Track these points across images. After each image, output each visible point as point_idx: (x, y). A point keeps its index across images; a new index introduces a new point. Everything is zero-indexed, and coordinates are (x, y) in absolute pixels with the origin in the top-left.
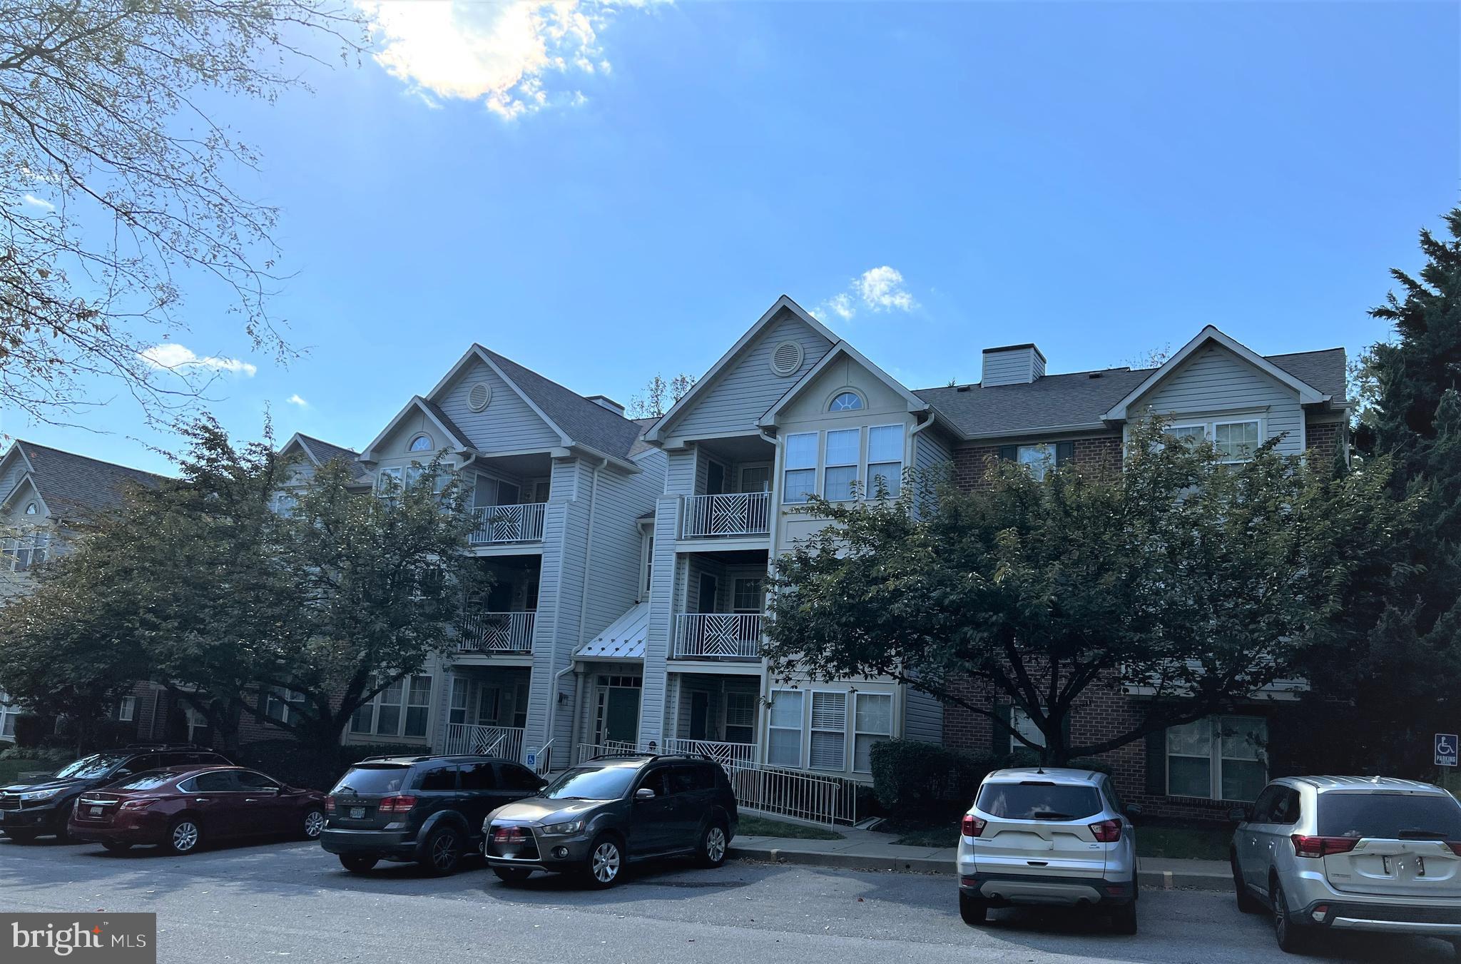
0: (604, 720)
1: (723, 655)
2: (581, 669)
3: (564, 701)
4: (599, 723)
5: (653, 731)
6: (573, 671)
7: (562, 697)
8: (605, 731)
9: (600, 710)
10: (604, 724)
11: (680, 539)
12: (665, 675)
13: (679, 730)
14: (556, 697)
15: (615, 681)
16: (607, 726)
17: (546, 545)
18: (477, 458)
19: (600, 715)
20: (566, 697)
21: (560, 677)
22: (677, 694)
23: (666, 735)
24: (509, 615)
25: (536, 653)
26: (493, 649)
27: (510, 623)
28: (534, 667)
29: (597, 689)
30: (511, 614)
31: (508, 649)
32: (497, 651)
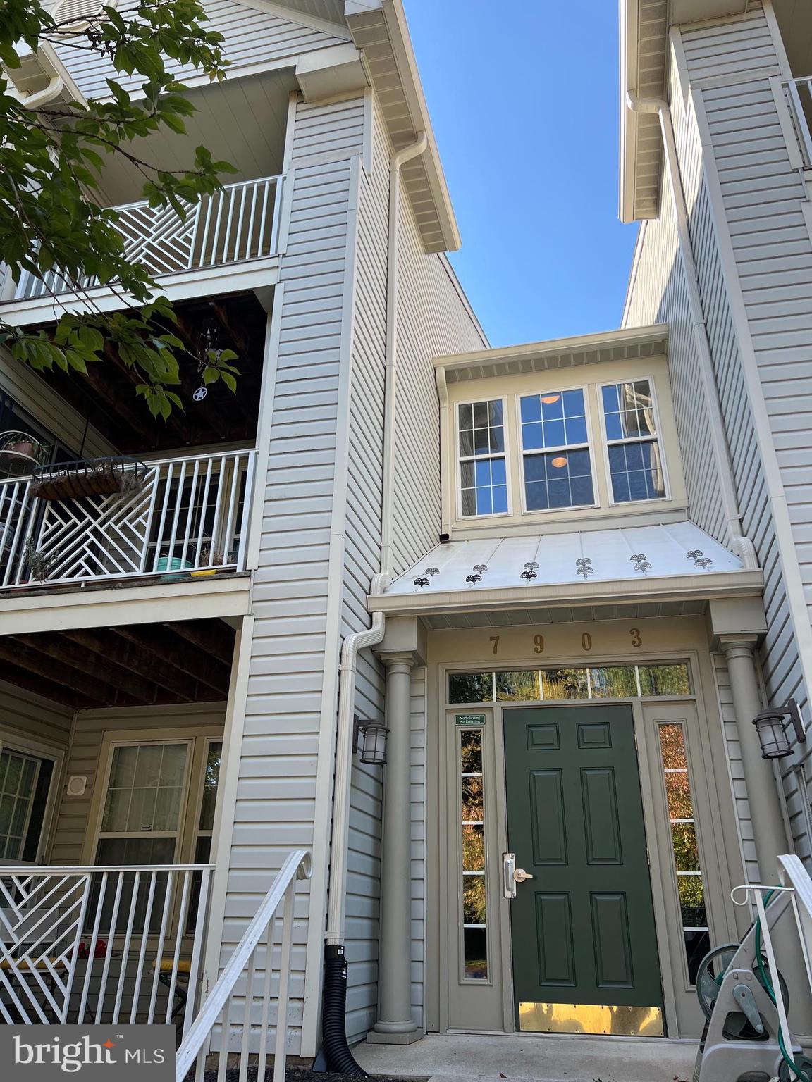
2: (398, 642)
6: (375, 649)
8: (505, 865)
10: (496, 839)
17: (289, 262)
24: (147, 470)
25: (261, 569)
26: (76, 578)
27: (150, 490)
28: (253, 618)
29: (451, 718)
30: (155, 466)
31: (139, 572)
32: (87, 583)
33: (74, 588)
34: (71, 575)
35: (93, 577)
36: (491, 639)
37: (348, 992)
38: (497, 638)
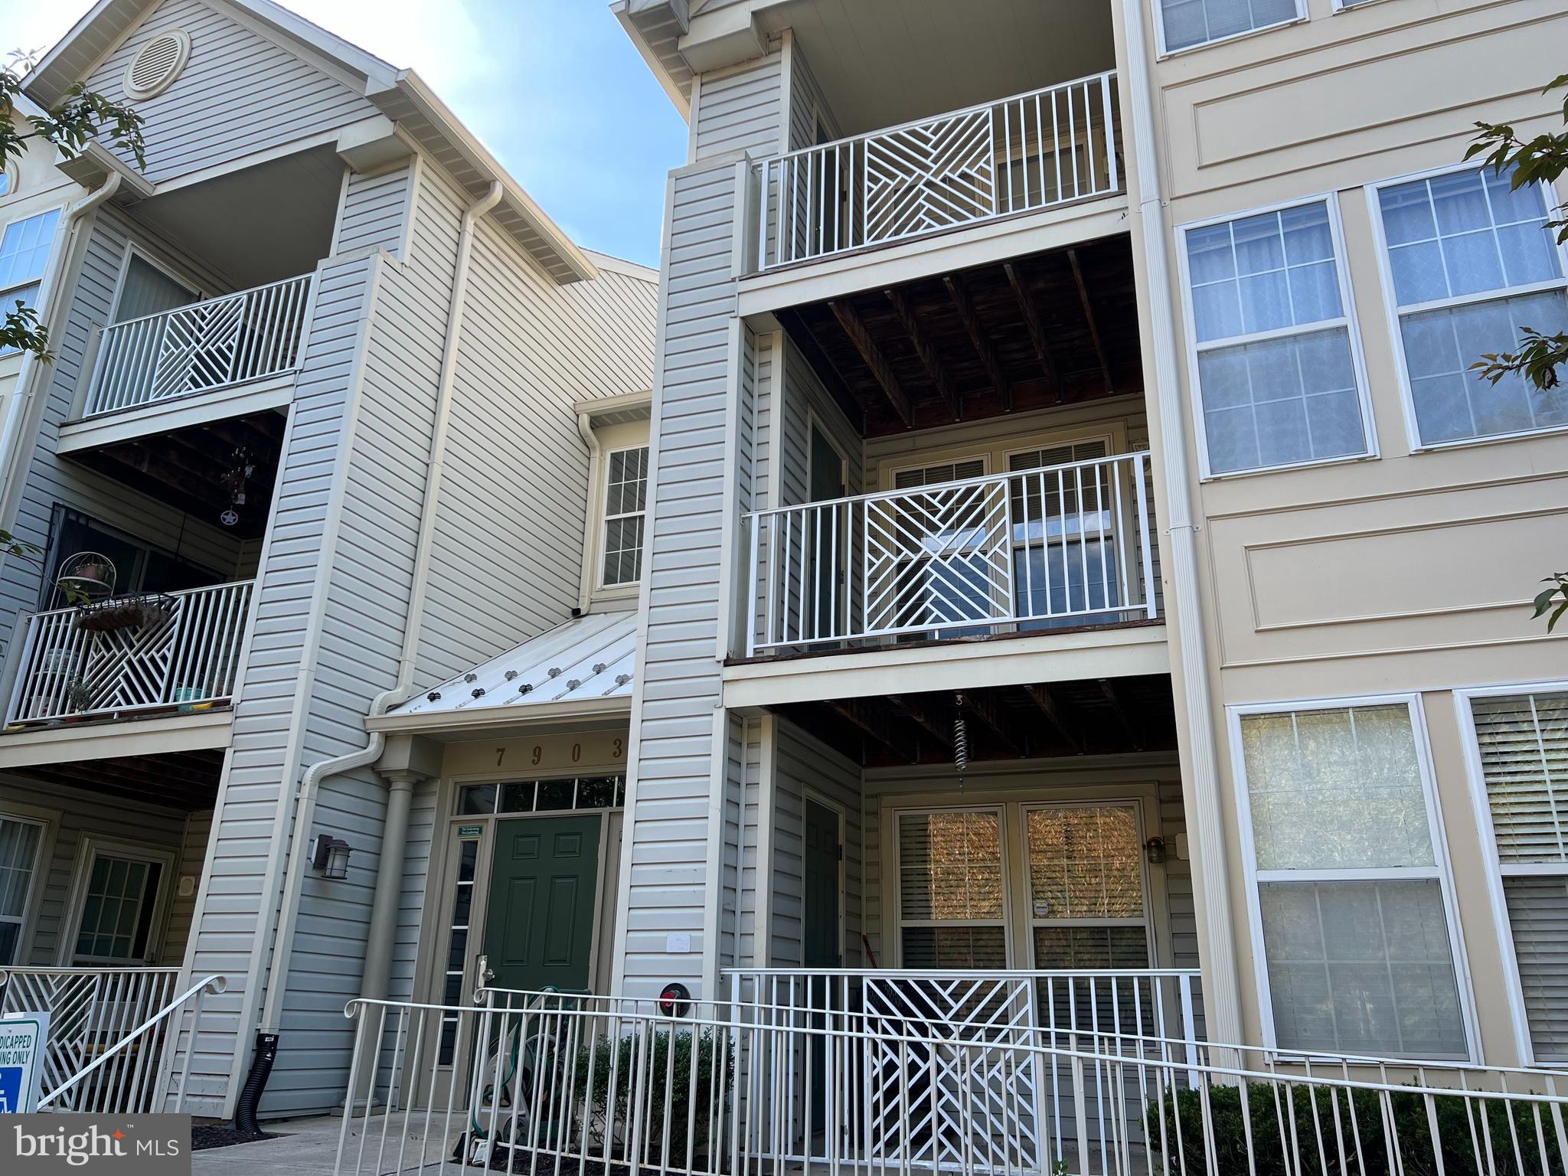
0: (475, 928)
1: (949, 624)
2: (401, 759)
3: (336, 863)
4: (459, 941)
5: (676, 941)
6: (374, 767)
7: (326, 849)
8: (478, 967)
9: (464, 895)
10: (474, 942)
11: (752, 273)
12: (719, 720)
13: (774, 938)
14: (303, 851)
15: (516, 795)
16: (486, 950)
17: (304, 378)
18: (124, 184)
19: (462, 914)
20: (345, 849)
21: (325, 781)
22: (763, 796)
23: (726, 958)
24: (174, 600)
25: (244, 703)
26: (111, 709)
27: (174, 622)
28: (233, 750)
29: (455, 829)
30: (180, 595)
31: (159, 703)
32: (121, 714)
33: (107, 719)
34: (108, 705)
35: (125, 707)
36: (498, 750)
37: (272, 1074)
38: (502, 750)
